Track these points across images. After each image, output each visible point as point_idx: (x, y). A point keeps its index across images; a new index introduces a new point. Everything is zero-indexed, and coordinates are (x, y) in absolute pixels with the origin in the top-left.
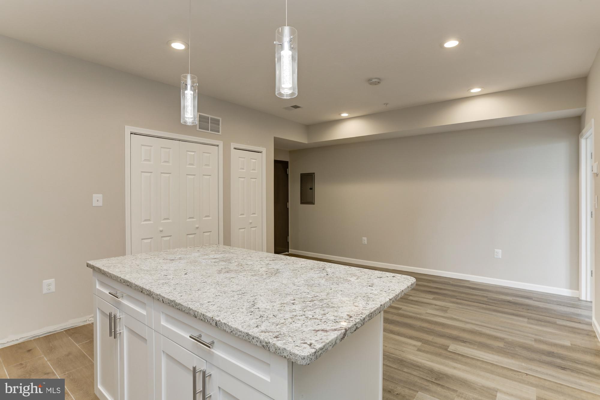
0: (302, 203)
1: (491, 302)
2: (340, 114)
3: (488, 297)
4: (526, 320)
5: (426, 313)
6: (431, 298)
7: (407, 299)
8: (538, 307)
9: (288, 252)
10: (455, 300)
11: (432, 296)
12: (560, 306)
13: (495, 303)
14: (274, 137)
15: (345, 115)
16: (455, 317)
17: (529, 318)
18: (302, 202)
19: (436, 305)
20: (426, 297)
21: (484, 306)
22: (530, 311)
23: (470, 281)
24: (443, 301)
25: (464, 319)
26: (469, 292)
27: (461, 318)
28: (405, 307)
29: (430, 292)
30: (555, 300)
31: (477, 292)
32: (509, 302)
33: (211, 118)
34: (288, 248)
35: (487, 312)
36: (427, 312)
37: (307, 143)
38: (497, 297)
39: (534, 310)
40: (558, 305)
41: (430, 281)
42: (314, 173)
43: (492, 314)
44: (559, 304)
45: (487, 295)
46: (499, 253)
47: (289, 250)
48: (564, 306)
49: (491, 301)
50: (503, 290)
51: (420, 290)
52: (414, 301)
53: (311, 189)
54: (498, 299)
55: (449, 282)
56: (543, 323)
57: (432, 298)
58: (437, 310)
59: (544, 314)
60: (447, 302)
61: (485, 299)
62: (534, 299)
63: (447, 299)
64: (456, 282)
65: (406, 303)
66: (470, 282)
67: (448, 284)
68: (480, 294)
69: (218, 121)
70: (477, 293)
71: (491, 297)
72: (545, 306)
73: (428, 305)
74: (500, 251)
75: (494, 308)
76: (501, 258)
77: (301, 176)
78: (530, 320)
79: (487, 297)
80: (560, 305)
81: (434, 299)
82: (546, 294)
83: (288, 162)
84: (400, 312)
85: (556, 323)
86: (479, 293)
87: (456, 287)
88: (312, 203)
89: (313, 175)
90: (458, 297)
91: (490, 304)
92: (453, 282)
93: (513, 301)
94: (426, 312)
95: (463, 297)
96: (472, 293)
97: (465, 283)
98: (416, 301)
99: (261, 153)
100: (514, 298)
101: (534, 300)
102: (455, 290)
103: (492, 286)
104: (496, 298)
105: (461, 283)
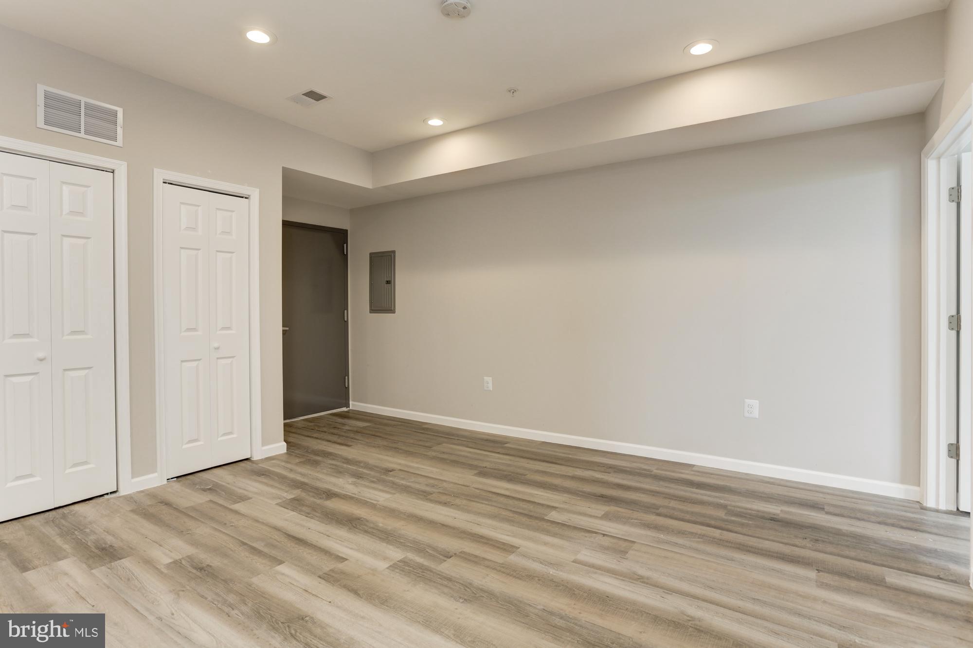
0: (373, 310)
1: (733, 522)
2: (425, 121)
3: (729, 507)
4: (812, 574)
5: (575, 561)
6: (600, 513)
7: (543, 520)
8: (838, 533)
9: (348, 407)
10: (651, 518)
11: (602, 509)
12: (886, 528)
13: (742, 525)
14: (283, 167)
15: (435, 122)
16: (642, 572)
17: (821, 568)
18: (373, 308)
19: (604, 535)
20: (589, 511)
21: (717, 533)
22: (820, 546)
23: (694, 465)
24: (624, 523)
25: (663, 580)
26: (688, 494)
27: (655, 576)
28: (530, 545)
29: (602, 496)
30: (872, 509)
31: (706, 495)
32: (773, 519)
33: (86, 104)
34: (347, 399)
35: (723, 552)
36: (580, 557)
37: (371, 188)
38: (748, 506)
39: (830, 543)
40: (879, 523)
41: (610, 467)
42: (394, 252)
43: (732, 560)
44: (884, 521)
45: (726, 502)
46: (753, 407)
47: (351, 403)
48: (893, 525)
49: (733, 518)
50: (761, 488)
51: (581, 492)
52: (558, 523)
53: (388, 282)
54: (749, 511)
55: (649, 470)
56: (853, 584)
57: (603, 513)
58: (605, 549)
59: (853, 554)
60: (633, 525)
61: (721, 514)
62: (827, 508)
63: (636, 515)
64: (666, 470)
65: (537, 529)
66: (694, 469)
67: (645, 476)
68: (711, 499)
69: (115, 114)
70: (705, 498)
71: (734, 506)
72: (853, 529)
73: (587, 535)
74: (755, 403)
75: (740, 538)
76: (757, 417)
77: (371, 258)
78: (821, 573)
79: (724, 507)
80: (886, 524)
81: (606, 517)
82: (851, 495)
83: (347, 231)
84: (512, 558)
85: (886, 582)
86: (709, 496)
87: (661, 483)
88: (391, 310)
89: (391, 256)
90: (661, 510)
91: (730, 527)
92: (657, 469)
93: (782, 516)
94: (573, 558)
95: (674, 509)
96: (694, 496)
97: (683, 471)
98: (563, 525)
99: (246, 198)
100: (786, 508)
101: (828, 513)
102: (657, 489)
103: (740, 478)
104: (746, 509)
105: (674, 472)
